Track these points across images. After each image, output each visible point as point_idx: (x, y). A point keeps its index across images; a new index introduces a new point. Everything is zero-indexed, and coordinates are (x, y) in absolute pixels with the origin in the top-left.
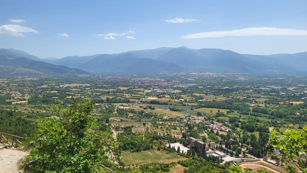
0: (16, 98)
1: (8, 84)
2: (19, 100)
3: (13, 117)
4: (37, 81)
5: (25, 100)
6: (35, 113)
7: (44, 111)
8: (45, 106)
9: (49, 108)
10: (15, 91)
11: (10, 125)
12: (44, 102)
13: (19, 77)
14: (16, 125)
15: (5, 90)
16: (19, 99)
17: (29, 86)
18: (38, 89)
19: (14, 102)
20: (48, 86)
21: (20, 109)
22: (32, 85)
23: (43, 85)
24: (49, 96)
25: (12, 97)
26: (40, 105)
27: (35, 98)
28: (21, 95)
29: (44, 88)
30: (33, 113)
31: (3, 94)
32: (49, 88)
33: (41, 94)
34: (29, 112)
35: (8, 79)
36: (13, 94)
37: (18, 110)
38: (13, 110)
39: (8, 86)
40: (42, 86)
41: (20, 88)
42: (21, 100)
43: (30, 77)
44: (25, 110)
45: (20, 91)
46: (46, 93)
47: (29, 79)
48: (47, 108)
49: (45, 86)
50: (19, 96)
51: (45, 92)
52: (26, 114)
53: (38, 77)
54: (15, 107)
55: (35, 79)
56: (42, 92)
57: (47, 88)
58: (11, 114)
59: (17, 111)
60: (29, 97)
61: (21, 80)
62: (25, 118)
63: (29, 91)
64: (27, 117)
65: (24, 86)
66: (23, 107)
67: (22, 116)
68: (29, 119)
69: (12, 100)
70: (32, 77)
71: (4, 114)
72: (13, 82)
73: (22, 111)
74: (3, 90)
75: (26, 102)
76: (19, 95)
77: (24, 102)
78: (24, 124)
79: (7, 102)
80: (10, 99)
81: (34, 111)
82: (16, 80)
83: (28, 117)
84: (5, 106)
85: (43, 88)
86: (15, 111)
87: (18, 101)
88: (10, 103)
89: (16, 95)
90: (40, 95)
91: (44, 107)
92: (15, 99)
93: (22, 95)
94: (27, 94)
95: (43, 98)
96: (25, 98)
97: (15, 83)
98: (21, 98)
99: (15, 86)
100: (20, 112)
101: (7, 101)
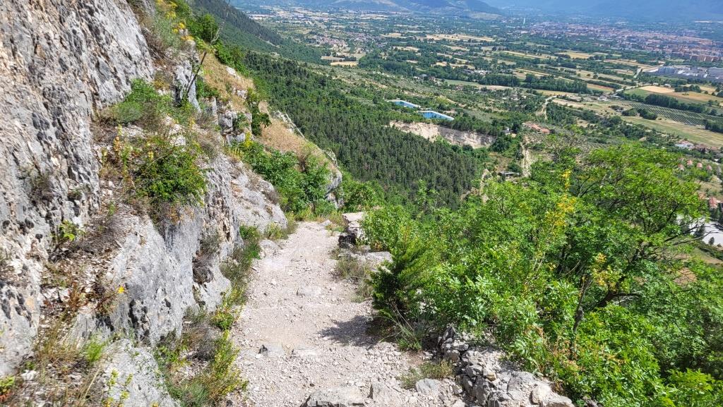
0: (339, 54)
1: (329, 25)
2: (343, 59)
3: (326, 88)
4: (383, 23)
5: (353, 60)
6: (366, 87)
7: (384, 87)
8: (388, 76)
9: (394, 80)
10: (339, 39)
11: (317, 103)
12: (388, 68)
13: (350, 11)
14: (328, 104)
15: (322, 36)
16: (343, 56)
17: (365, 33)
18: (382, 39)
19: (334, 61)
20: (402, 36)
21: (341, 75)
22: (371, 31)
23: (392, 32)
24: (400, 56)
25: (334, 51)
26: (379, 73)
27: (374, 57)
28: (348, 49)
29: (394, 38)
30: (363, 86)
31: (318, 43)
32: (404, 40)
33: (385, 51)
34: (355, 84)
35: (330, 13)
36: (335, 46)
37: (336, 77)
38: (327, 75)
39: (328, 28)
40: (391, 35)
41: (349, 34)
42: (347, 59)
43: (371, 13)
44: (349, 78)
45: (347, 40)
46: (396, 50)
47: (368, 17)
48: (392, 82)
49: (396, 35)
50: (344, 50)
51: (394, 47)
52: (349, 87)
53: (386, 14)
54: (333, 71)
55: (380, 17)
56: (387, 46)
57: (399, 40)
58: (322, 82)
59: (334, 78)
60: (362, 55)
61: (352, 17)
62: (347, 93)
63: (364, 43)
64: (351, 92)
65: (356, 31)
66: (347, 73)
67: (342, 89)
68: (354, 98)
69: (331, 57)
70: (374, 13)
71: (311, 80)
72: (337, 22)
73: (343, 80)
74: (319, 35)
75: (355, 64)
76: (345, 48)
77: (351, 64)
78: (343, 105)
79: (322, 61)
80: (328, 55)
81: (364, 82)
82: (345, 17)
83: (353, 93)
84: (315, 66)
85: (391, 39)
86: (330, 78)
87: (341, 61)
88: (327, 63)
89: (340, 48)
90: (383, 54)
91: (386, 78)
92: (338, 57)
93: (350, 48)
94: (359, 49)
95: (388, 59)
96: (355, 56)
97: (341, 22)
98: (348, 55)
99: (340, 29)
100: (340, 80)
101: (323, 58)
